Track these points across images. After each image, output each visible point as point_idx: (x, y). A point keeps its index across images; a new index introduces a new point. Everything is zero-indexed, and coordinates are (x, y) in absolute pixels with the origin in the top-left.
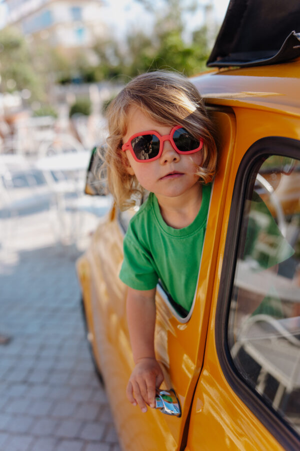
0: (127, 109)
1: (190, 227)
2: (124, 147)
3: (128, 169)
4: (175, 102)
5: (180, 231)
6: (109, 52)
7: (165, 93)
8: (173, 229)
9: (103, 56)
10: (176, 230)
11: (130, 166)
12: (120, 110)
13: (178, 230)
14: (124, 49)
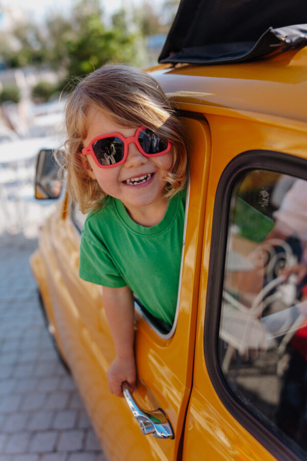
0: (85, 110)
1: (161, 224)
2: (84, 151)
3: (90, 172)
4: (139, 102)
5: (151, 229)
6: (30, 36)
7: (127, 92)
8: (142, 228)
9: (24, 41)
10: (146, 228)
11: (92, 170)
12: (77, 111)
13: (148, 228)
14: (45, 34)
